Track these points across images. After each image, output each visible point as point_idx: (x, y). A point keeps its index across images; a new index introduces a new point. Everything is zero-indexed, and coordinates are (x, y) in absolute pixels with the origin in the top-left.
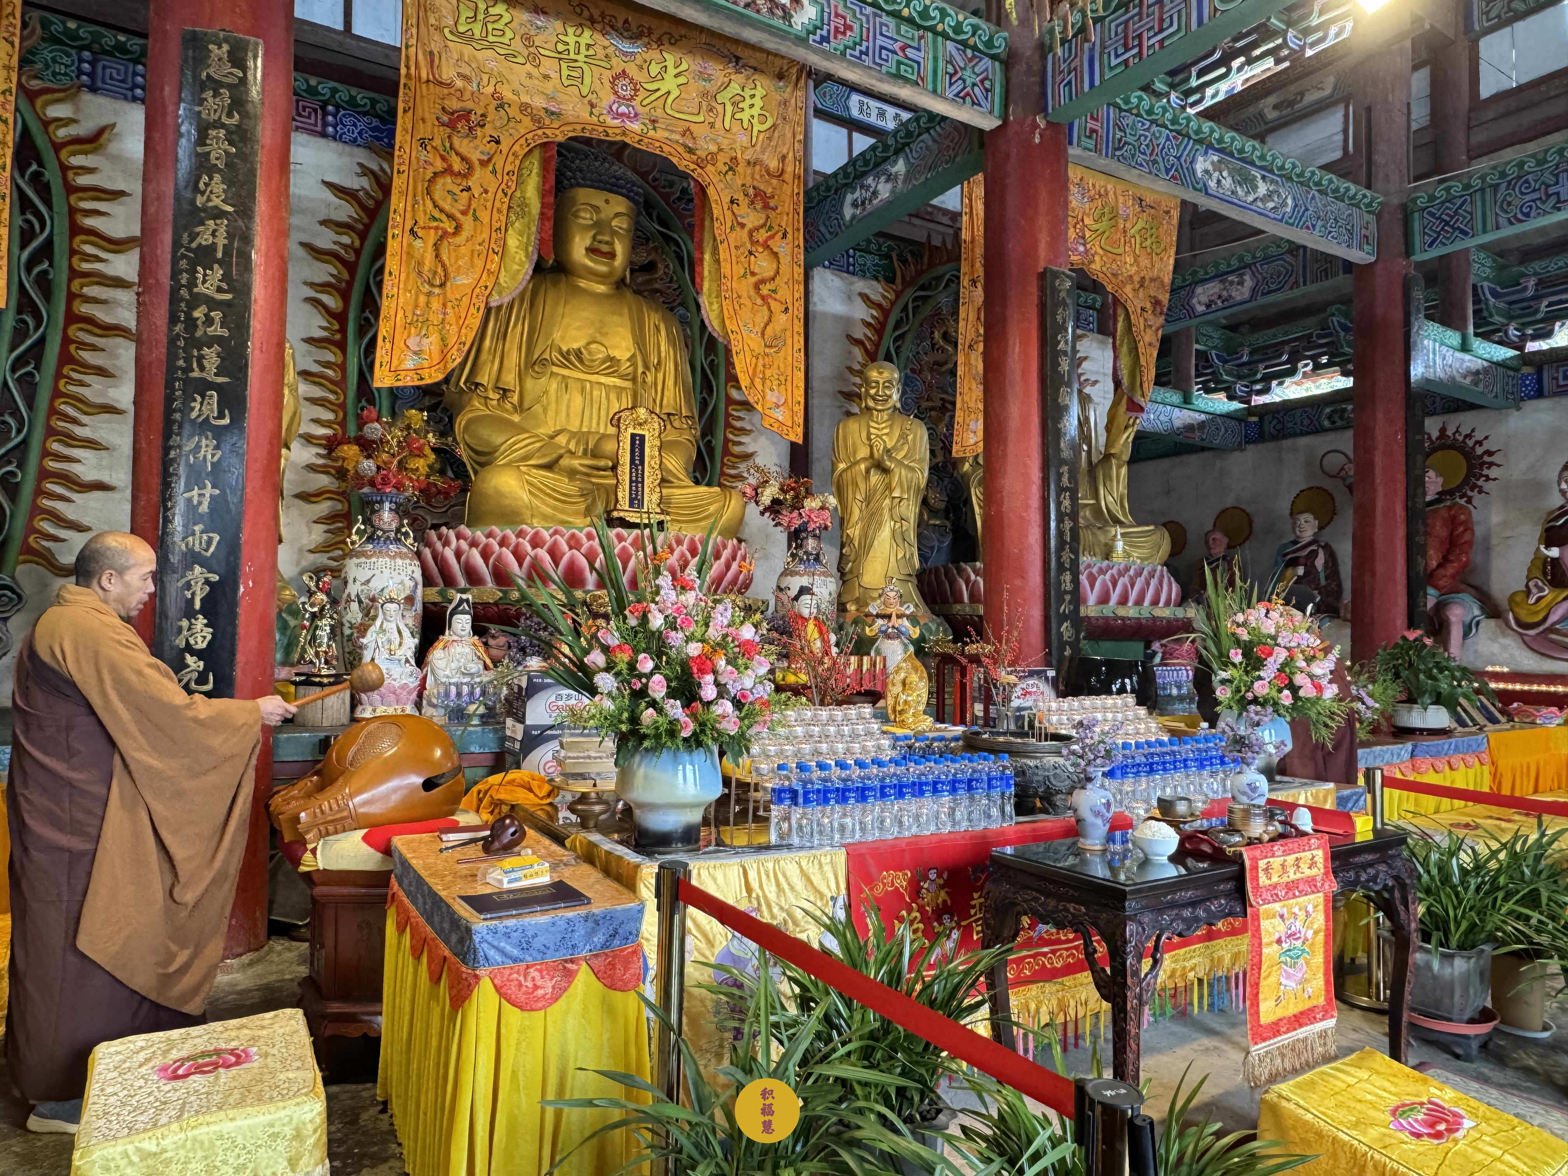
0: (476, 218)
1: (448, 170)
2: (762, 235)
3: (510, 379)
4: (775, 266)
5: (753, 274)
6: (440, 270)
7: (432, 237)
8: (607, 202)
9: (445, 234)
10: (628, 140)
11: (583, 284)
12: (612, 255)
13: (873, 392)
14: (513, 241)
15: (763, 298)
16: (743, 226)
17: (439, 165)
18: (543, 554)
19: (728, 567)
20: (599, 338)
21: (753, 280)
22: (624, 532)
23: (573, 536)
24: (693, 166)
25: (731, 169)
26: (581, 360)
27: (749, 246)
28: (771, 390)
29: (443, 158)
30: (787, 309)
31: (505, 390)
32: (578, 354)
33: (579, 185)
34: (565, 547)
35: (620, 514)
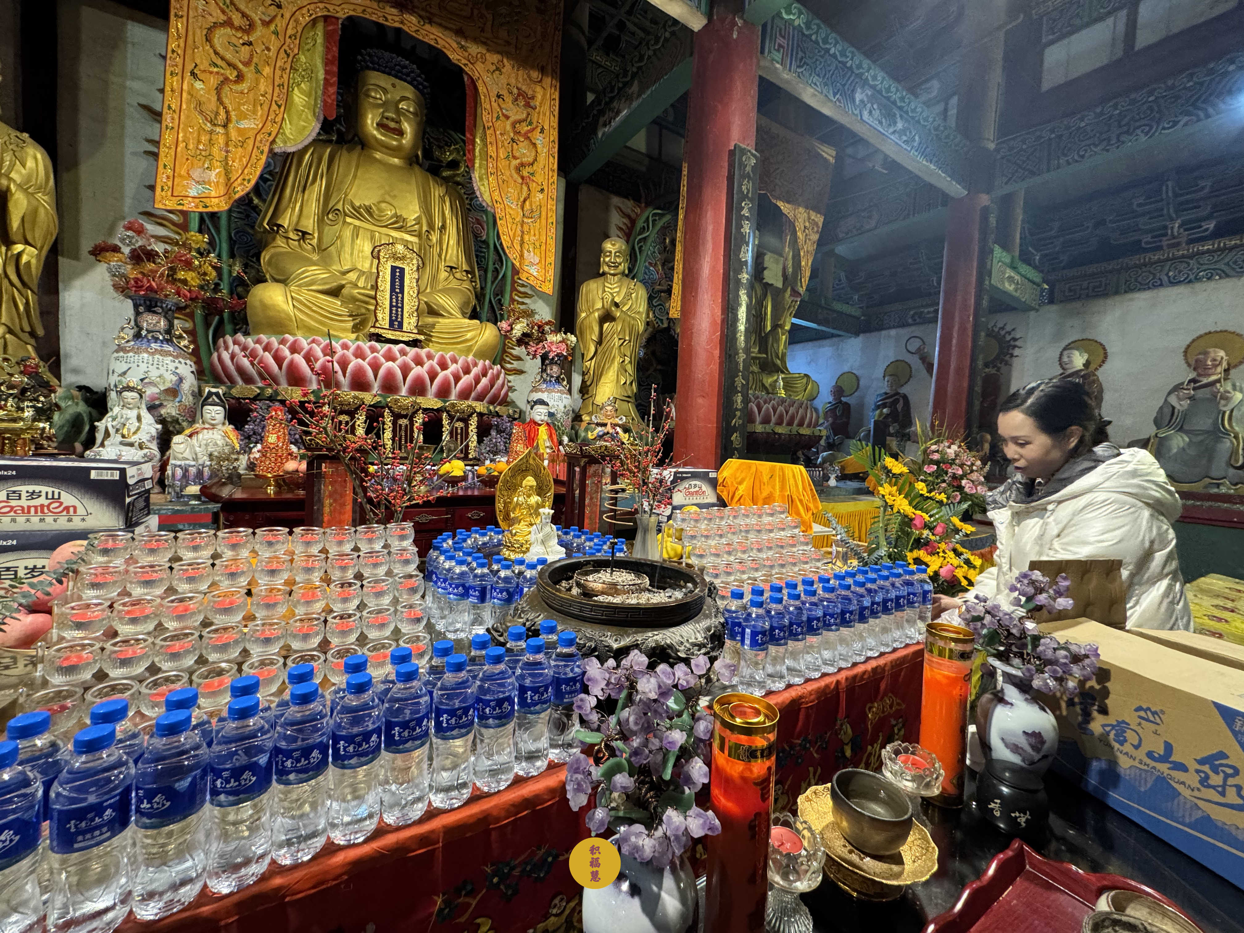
0: (258, 71)
1: (228, 23)
2: (524, 128)
3: (309, 224)
4: (533, 154)
5: (515, 158)
6: (222, 112)
7: (213, 81)
8: (394, 86)
9: (227, 79)
10: (405, 28)
11: (378, 155)
12: (400, 133)
13: (607, 259)
14: (299, 98)
15: (523, 178)
16: (507, 117)
17: (222, 18)
19: (477, 381)
20: (388, 199)
21: (515, 162)
22: (378, 345)
23: (328, 345)
24: (464, 61)
25: (497, 69)
26: (371, 215)
27: (512, 135)
28: (529, 251)
29: (223, 12)
30: (542, 190)
31: (304, 233)
32: (368, 210)
33: (368, 68)
34: (320, 354)
35: (377, 331)
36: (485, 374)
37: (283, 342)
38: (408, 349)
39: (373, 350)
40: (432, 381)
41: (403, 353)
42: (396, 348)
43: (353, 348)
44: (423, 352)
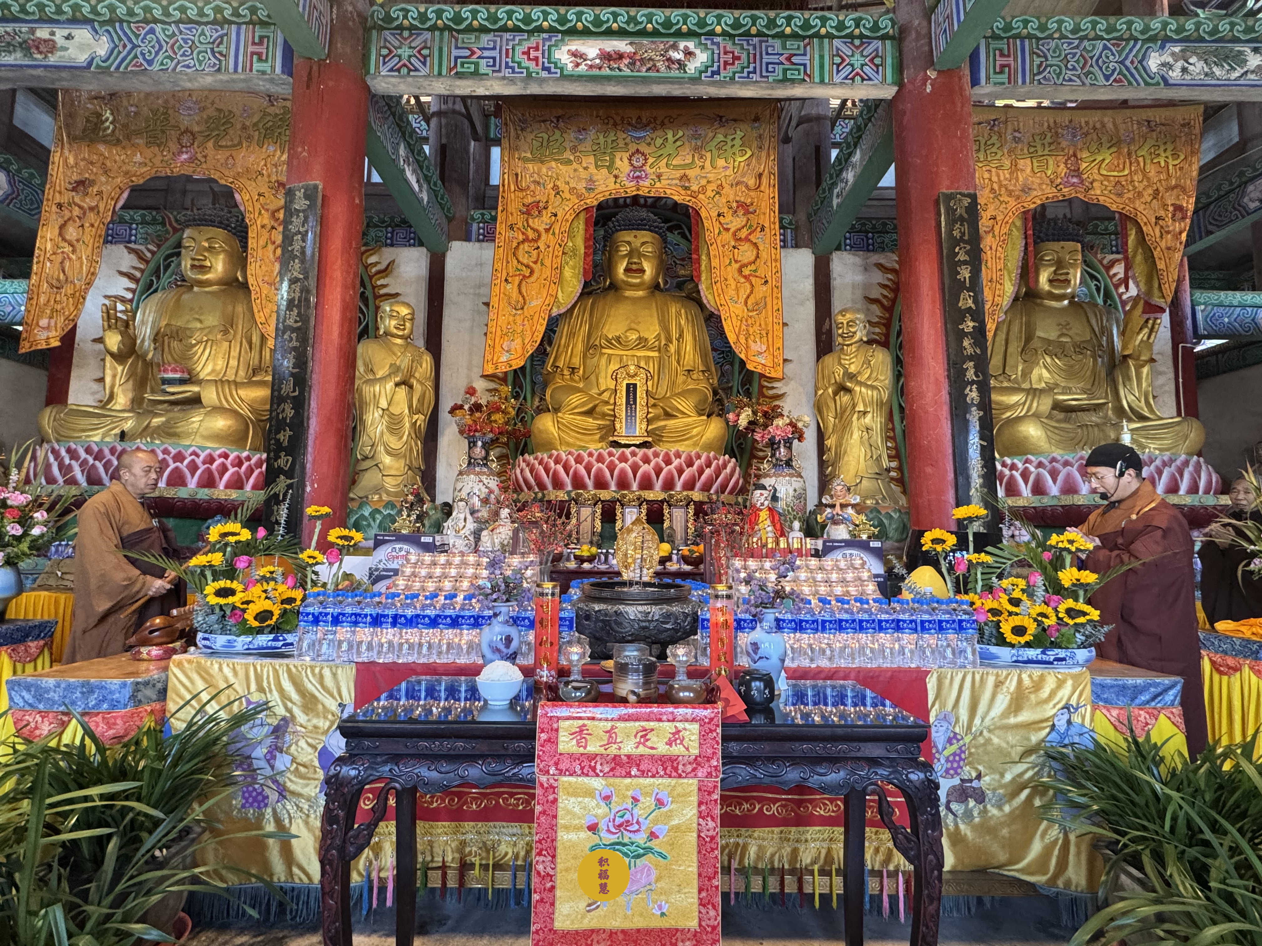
0: (542, 264)
1: (526, 240)
2: (744, 233)
3: (576, 361)
4: (755, 252)
5: (736, 262)
6: (521, 299)
7: (517, 280)
8: (635, 237)
9: (524, 276)
10: (641, 193)
11: (628, 293)
12: (643, 271)
13: (840, 331)
14: (568, 273)
15: (745, 277)
16: (727, 230)
17: (521, 237)
18: (560, 468)
20: (633, 326)
21: (737, 266)
22: (614, 450)
23: (579, 455)
24: (688, 198)
25: (718, 193)
26: (620, 343)
27: (733, 243)
28: (755, 342)
29: (523, 233)
30: (766, 282)
31: (573, 369)
32: (618, 339)
33: (617, 231)
34: (573, 463)
35: (615, 439)
36: (709, 465)
37: (550, 457)
38: (637, 450)
39: (611, 454)
40: (658, 477)
41: (634, 454)
42: (628, 451)
43: (596, 454)
44: (650, 452)
